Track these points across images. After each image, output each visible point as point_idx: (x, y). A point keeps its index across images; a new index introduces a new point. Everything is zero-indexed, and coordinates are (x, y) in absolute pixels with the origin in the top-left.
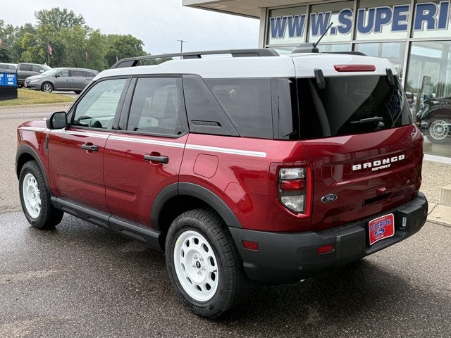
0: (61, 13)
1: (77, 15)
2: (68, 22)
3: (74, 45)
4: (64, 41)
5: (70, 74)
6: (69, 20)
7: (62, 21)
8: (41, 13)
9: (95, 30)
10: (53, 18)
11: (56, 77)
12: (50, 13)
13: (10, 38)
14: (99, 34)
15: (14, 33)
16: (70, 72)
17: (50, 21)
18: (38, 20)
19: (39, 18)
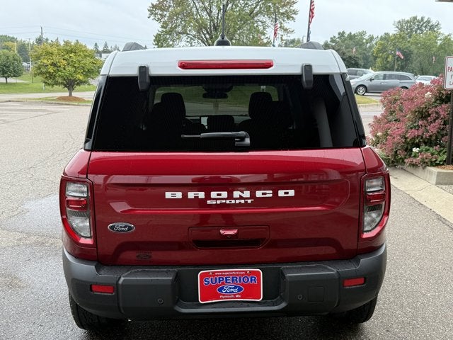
0: (418, 21)
1: (434, 22)
2: (424, 28)
3: (422, 51)
4: (413, 47)
5: (385, 77)
6: (426, 27)
7: (419, 28)
8: (399, 22)
9: (446, 34)
10: (410, 26)
11: (371, 80)
12: (408, 21)
13: (370, 47)
14: (450, 39)
15: (374, 42)
16: (385, 75)
17: (407, 29)
18: (397, 29)
19: (397, 27)
